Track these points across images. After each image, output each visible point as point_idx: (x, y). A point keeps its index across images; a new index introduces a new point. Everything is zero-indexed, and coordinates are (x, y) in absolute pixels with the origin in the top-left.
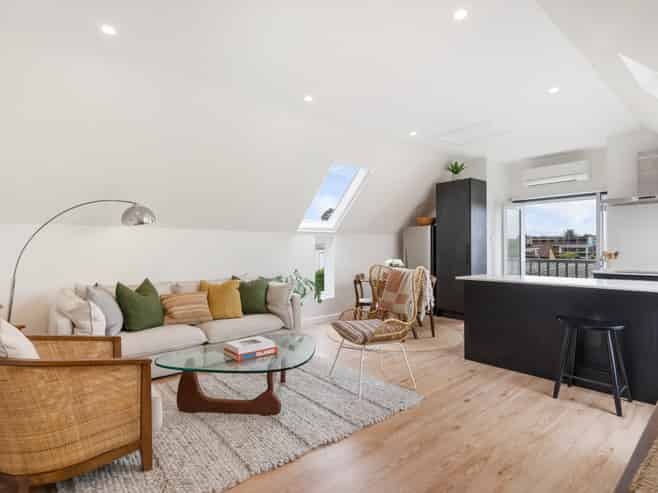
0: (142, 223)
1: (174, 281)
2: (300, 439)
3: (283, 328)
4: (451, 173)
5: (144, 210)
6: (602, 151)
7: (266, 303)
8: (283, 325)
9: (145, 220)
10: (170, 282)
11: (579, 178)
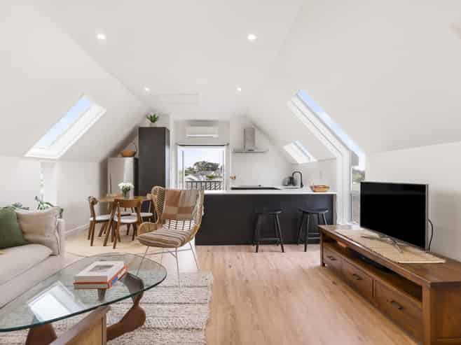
2: (188, 329)
3: (51, 255)
4: (150, 122)
6: (227, 123)
8: (51, 252)
11: (215, 136)
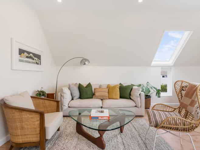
0: (85, 64)
1: (100, 84)
3: (136, 106)
5: (86, 60)
7: (130, 95)
8: (135, 105)
9: (86, 63)
10: (98, 84)
